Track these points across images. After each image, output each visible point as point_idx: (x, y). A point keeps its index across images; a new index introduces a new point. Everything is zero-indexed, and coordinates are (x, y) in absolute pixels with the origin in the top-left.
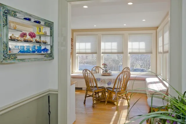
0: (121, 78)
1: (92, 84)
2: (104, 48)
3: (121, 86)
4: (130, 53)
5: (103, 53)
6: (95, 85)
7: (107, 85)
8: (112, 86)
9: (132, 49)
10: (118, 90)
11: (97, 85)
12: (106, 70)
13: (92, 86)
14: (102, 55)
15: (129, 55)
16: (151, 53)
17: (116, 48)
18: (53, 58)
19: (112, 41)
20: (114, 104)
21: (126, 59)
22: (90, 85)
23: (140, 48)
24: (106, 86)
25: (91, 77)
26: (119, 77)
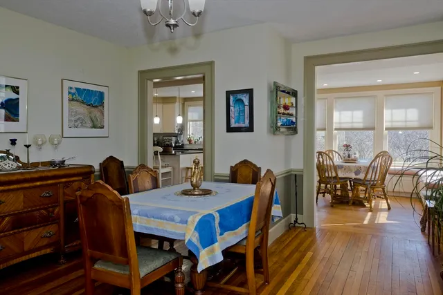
0: (376, 165)
1: (330, 173)
2: (338, 121)
3: (377, 177)
4: (386, 129)
5: (336, 129)
6: (334, 175)
7: (354, 174)
8: (361, 176)
9: (392, 121)
10: (372, 183)
11: (337, 175)
12: (349, 155)
13: (330, 175)
14: (335, 132)
15: (386, 132)
16: (431, 128)
17: (361, 120)
18: (297, 133)
19: (352, 109)
20: (365, 206)
21: (379, 139)
22: (327, 175)
23: (408, 120)
24: (353, 176)
25: (328, 163)
26: (373, 164)
